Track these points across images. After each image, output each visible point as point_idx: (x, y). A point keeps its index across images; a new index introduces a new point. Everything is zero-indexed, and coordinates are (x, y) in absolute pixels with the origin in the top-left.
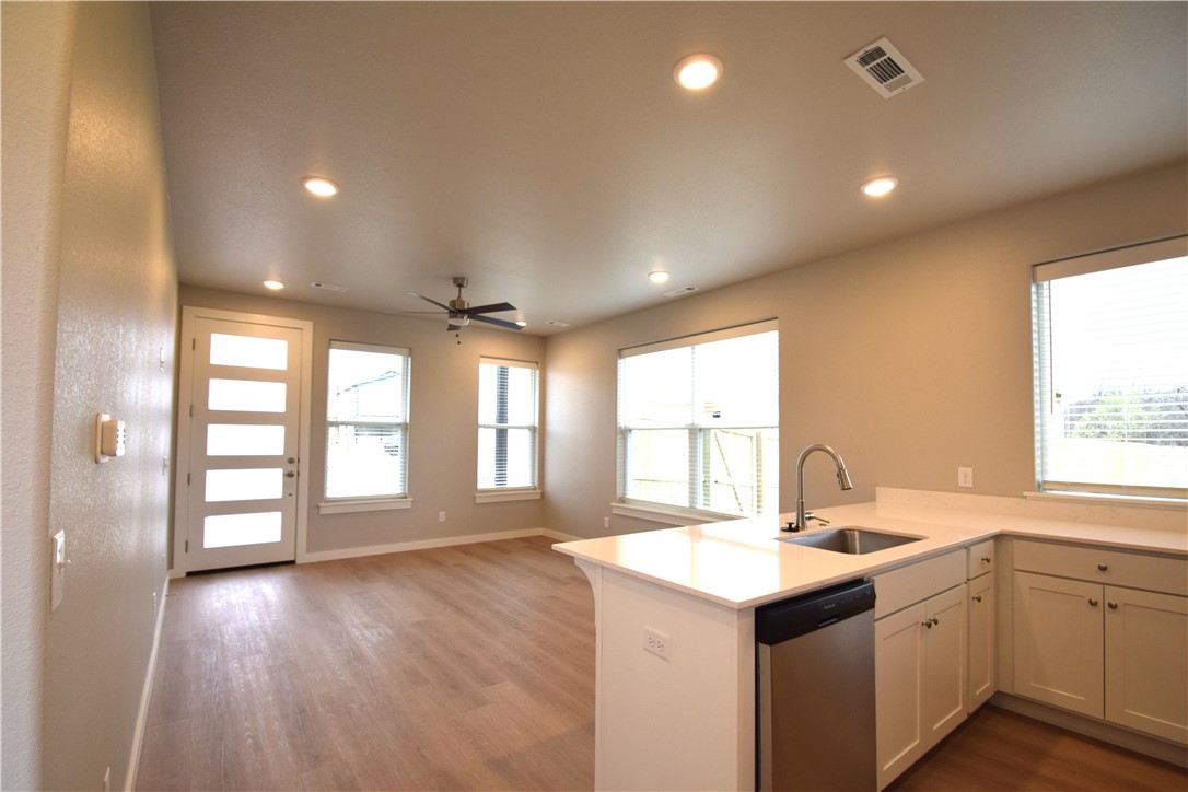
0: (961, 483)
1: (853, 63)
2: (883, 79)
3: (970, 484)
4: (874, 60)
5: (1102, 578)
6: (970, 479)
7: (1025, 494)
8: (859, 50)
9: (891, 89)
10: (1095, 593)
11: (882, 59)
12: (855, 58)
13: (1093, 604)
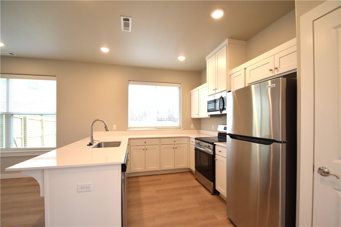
0: (114, 129)
1: (122, 18)
2: (125, 26)
3: (116, 129)
4: (126, 21)
5: (145, 144)
6: (116, 128)
7: (127, 130)
8: (125, 16)
9: (124, 29)
10: (144, 147)
11: (128, 22)
12: (123, 17)
13: (144, 150)
